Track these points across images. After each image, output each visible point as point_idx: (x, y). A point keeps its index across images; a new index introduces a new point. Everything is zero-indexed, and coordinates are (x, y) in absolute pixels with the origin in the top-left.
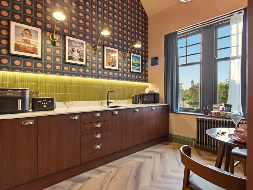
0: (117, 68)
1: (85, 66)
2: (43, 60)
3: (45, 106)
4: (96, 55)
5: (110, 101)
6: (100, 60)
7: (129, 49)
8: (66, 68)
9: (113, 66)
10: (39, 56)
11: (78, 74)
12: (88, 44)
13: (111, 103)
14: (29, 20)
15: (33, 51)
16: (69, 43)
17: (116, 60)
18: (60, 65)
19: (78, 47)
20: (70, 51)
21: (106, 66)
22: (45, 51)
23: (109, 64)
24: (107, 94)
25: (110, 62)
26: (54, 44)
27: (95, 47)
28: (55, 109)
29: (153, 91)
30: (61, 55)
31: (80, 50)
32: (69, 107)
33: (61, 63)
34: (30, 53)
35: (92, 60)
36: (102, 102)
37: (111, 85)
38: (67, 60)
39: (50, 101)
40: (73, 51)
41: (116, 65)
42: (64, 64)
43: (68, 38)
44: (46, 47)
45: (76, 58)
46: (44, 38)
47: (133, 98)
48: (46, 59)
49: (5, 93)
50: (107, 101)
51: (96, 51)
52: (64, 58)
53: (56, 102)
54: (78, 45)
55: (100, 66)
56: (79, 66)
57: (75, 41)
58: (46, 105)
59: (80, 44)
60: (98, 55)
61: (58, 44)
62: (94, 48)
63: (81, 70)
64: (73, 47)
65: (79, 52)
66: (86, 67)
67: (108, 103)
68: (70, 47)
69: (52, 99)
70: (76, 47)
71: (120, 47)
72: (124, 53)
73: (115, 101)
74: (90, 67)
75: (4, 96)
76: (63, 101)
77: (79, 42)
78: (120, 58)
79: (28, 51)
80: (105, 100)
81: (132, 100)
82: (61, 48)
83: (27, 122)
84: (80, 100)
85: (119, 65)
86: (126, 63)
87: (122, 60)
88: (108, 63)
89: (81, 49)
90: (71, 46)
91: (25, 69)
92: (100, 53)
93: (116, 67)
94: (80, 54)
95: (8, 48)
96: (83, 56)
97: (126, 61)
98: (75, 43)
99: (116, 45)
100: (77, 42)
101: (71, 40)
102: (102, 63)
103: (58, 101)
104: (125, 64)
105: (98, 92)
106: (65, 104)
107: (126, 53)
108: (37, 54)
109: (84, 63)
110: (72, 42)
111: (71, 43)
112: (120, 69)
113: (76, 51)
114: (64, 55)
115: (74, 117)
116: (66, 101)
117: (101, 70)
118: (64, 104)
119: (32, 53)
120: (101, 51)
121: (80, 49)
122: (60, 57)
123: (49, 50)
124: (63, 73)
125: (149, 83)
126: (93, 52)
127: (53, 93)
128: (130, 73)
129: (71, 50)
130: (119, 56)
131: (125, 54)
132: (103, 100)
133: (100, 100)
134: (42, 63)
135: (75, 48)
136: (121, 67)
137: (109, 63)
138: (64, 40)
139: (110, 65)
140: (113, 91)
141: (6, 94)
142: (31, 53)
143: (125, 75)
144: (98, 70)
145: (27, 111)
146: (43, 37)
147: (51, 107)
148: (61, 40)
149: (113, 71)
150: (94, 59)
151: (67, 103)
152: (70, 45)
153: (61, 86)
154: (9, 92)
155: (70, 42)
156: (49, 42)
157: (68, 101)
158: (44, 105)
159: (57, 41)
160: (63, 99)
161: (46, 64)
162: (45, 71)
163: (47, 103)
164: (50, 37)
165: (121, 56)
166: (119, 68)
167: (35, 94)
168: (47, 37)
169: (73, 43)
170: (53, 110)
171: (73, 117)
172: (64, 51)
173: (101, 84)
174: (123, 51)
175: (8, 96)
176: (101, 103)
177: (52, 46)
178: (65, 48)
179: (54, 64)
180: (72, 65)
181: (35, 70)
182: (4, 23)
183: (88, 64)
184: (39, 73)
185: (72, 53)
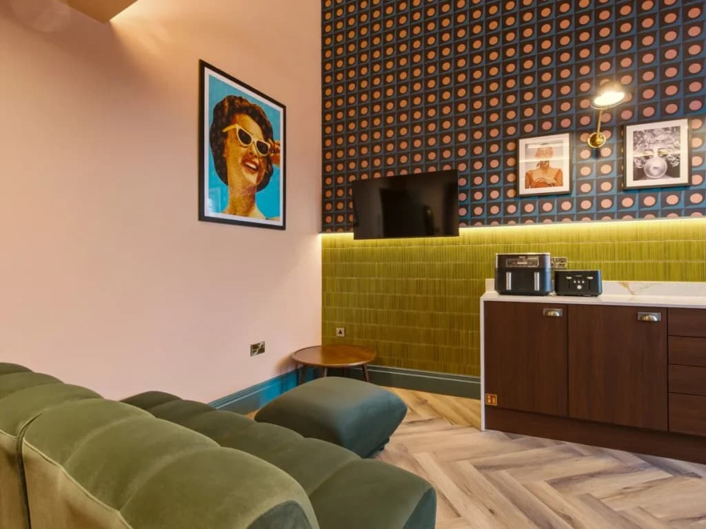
1: (685, 187)
2: (574, 195)
3: (579, 287)
8: (627, 202)
10: (565, 188)
11: (663, 212)
12: (697, 123)
14: (547, 126)
15: (554, 181)
16: (634, 140)
18: (611, 198)
19: (663, 141)
20: (639, 159)
22: (579, 175)
26: (596, 154)
28: (600, 294)
30: (614, 174)
31: (669, 148)
32: (636, 293)
33: (614, 192)
34: (550, 185)
38: (631, 182)
39: (591, 278)
42: (622, 193)
43: (630, 130)
44: (580, 167)
45: (655, 172)
46: (575, 149)
48: (579, 192)
49: (516, 262)
52: (622, 180)
53: (603, 281)
54: (661, 137)
56: (664, 190)
57: (651, 131)
58: (581, 284)
59: (669, 132)
61: (606, 152)
63: (672, 199)
64: (647, 148)
65: (664, 155)
66: (691, 188)
68: (637, 150)
69: (595, 274)
70: (654, 143)
75: (516, 266)
76: (620, 280)
77: (666, 129)
79: (545, 183)
82: (614, 157)
83: (550, 311)
84: (668, 278)
89: (672, 143)
90: (641, 145)
91: (540, 218)
94: (670, 159)
95: (516, 186)
96: (679, 161)
98: (654, 136)
100: (659, 131)
101: (640, 132)
103: (607, 279)
106: (625, 285)
108: (562, 185)
109: (683, 179)
110: (642, 137)
111: (641, 139)
113: (656, 155)
114: (622, 172)
115: (648, 315)
116: (626, 279)
118: (622, 286)
119: (554, 185)
121: (670, 146)
122: (611, 180)
123: (585, 171)
124: (619, 214)
127: (596, 262)
129: (640, 156)
134: (571, 201)
135: (651, 148)
138: (622, 138)
141: (518, 263)
145: (547, 294)
146: (573, 149)
147: (592, 288)
148: (614, 140)
151: (631, 283)
152: (637, 146)
153: (614, 244)
155: (639, 136)
156: (586, 154)
157: (633, 279)
158: (577, 284)
159: (604, 146)
160: (625, 274)
161: (580, 201)
162: (578, 215)
163: (583, 282)
164: (587, 143)
167: (558, 263)
168: (582, 145)
169: (647, 137)
170: (596, 296)
171: (645, 315)
172: (623, 163)
175: (520, 266)
177: (593, 161)
178: (623, 155)
179: (598, 198)
180: (643, 193)
181: (559, 217)
182: (510, 146)
183: (697, 180)
184: (566, 222)
185: (643, 163)
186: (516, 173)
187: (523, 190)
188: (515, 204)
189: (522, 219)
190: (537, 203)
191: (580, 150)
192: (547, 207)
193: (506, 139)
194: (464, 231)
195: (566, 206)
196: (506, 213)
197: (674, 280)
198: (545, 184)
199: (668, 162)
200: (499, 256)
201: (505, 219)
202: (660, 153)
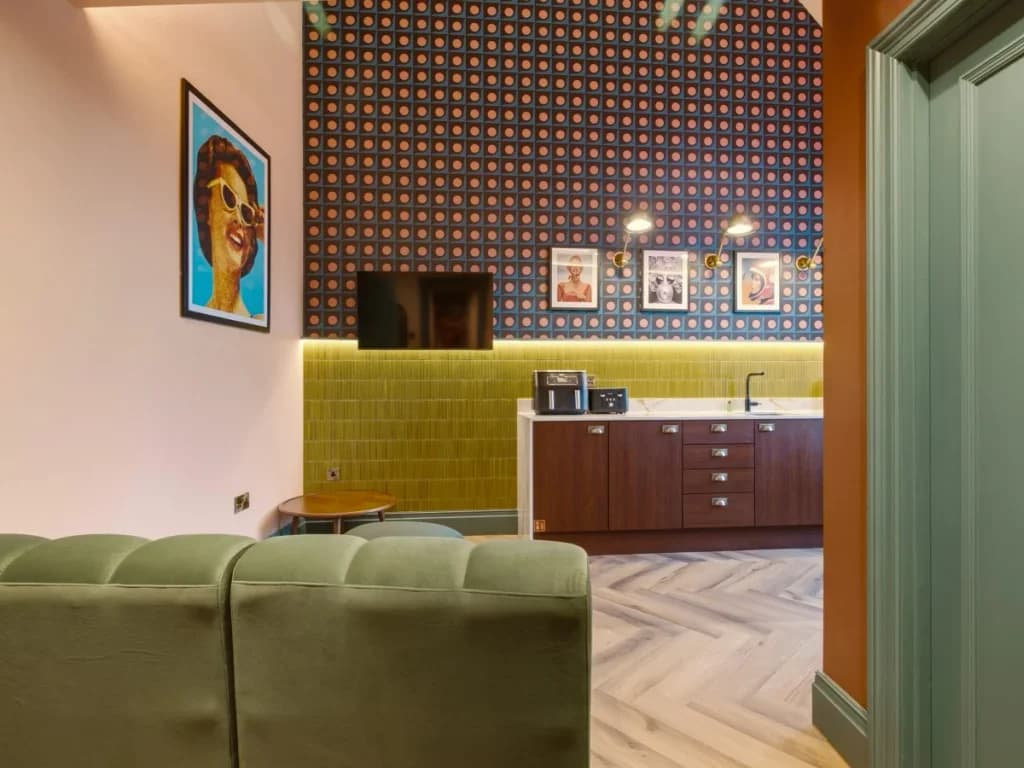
0: (775, 307)
1: (684, 312)
2: (601, 312)
3: (611, 405)
4: (715, 281)
5: (752, 399)
6: (725, 291)
7: (819, 244)
8: (644, 323)
9: (763, 302)
10: (593, 304)
11: (670, 335)
12: (694, 257)
13: (755, 404)
14: (577, 237)
15: (585, 297)
16: (649, 264)
17: (773, 284)
18: (631, 317)
19: (670, 269)
20: (653, 283)
21: (740, 307)
22: (605, 293)
23: (753, 297)
24: (744, 382)
25: (754, 292)
26: (620, 273)
27: (712, 260)
28: (627, 410)
30: (634, 296)
31: (675, 276)
32: (650, 409)
33: (633, 313)
34: (580, 300)
35: (704, 294)
36: (730, 402)
37: (755, 356)
38: (647, 305)
39: (621, 395)
40: (659, 281)
41: (772, 297)
42: (640, 314)
43: (647, 254)
44: (606, 284)
45: (665, 297)
46: (602, 266)
48: (606, 310)
50: (743, 399)
51: (713, 270)
52: (640, 301)
54: (669, 265)
55: (725, 307)
56: (671, 314)
57: (662, 258)
58: (612, 401)
59: (674, 261)
60: (719, 277)
61: (627, 272)
62: (709, 263)
63: (676, 323)
64: (659, 273)
65: (671, 281)
66: (689, 314)
67: (748, 405)
68: (651, 274)
69: (623, 392)
70: (664, 270)
71: (787, 242)
72: (799, 258)
73: (771, 401)
74: (698, 313)
75: (556, 384)
76: (639, 397)
77: (672, 258)
78: (788, 276)
80: (740, 396)
82: (634, 279)
83: (594, 428)
84: (672, 394)
85: (782, 295)
86: (806, 286)
87: (793, 281)
88: (748, 295)
89: (676, 272)
90: (654, 270)
91: (570, 334)
92: (725, 274)
93: (772, 303)
94: (675, 286)
95: (548, 300)
96: (682, 289)
97: (808, 281)
98: (664, 262)
99: (772, 242)
100: (668, 259)
101: (654, 258)
102: (729, 297)
104: (803, 292)
105: (719, 377)
106: (642, 402)
107: (806, 260)
108: (590, 301)
109: (683, 306)
110: (655, 262)
111: (655, 264)
112: (787, 308)
113: (665, 281)
114: (640, 294)
115: (670, 427)
116: (643, 397)
117: (727, 318)
118: (640, 402)
119: (583, 300)
120: (728, 269)
121: (675, 274)
122: (631, 301)
123: (611, 289)
124: (638, 334)
126: (707, 274)
129: (654, 279)
130: (783, 270)
131: (803, 262)
132: (732, 395)
133: (725, 396)
134: (598, 318)
135: (662, 274)
136: (791, 303)
137: (751, 295)
138: (640, 261)
139: (753, 300)
140: (762, 374)
141: (558, 381)
143: (803, 324)
144: (720, 319)
148: (634, 262)
149: (763, 317)
150: (709, 290)
151: (646, 400)
152: (652, 270)
153: (633, 363)
155: (653, 261)
156: (611, 272)
157: (648, 396)
158: (609, 401)
159: (627, 266)
160: (645, 392)
161: (606, 318)
162: (604, 334)
163: (614, 400)
164: (612, 261)
165: (790, 270)
166: (781, 306)
168: (608, 263)
169: (659, 263)
170: (621, 412)
171: (668, 428)
172: (640, 284)
173: (726, 355)
174: (796, 251)
175: (561, 384)
176: (727, 402)
177: (616, 279)
178: (640, 277)
179: (621, 317)
180: (656, 315)
181: (587, 334)
182: (543, 254)
183: (693, 307)
184: (594, 340)
185: (656, 287)
186: (548, 283)
187: (556, 303)
188: (548, 317)
189: (554, 334)
190: (568, 318)
191: (606, 267)
192: (577, 322)
193: (537, 246)
194: (498, 344)
195: (594, 322)
196: (538, 325)
198: (576, 299)
199: (674, 289)
200: (538, 373)
201: (536, 334)
202: (668, 280)
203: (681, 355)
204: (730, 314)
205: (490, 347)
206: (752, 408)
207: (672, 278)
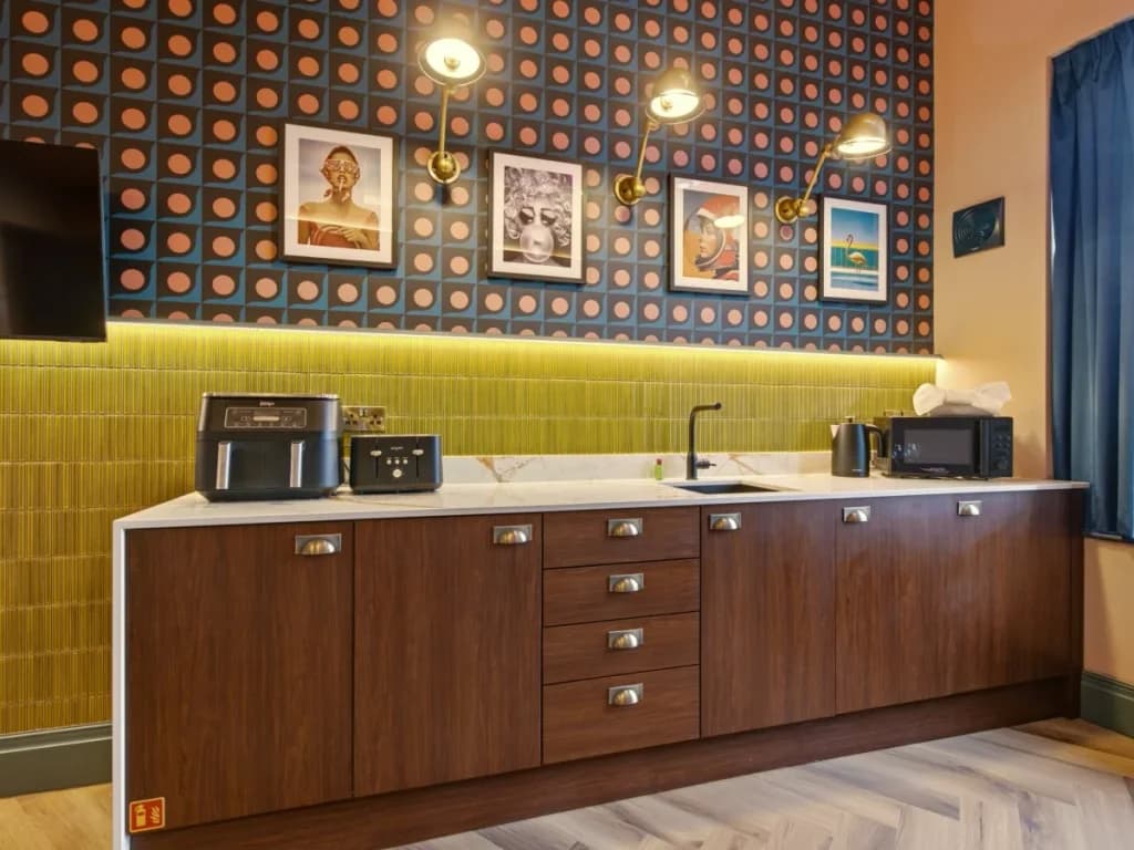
0: (741, 285)
1: (577, 285)
2: (401, 273)
3: (397, 473)
4: (634, 228)
5: (700, 456)
6: (653, 248)
7: (812, 178)
8: (494, 302)
9: (720, 274)
10: (383, 255)
11: (546, 327)
12: (594, 178)
13: (706, 465)
14: (348, 109)
15: (363, 238)
16: (506, 184)
17: (737, 244)
18: (467, 289)
19: (548, 196)
20: (512, 221)
21: (681, 280)
22: (412, 234)
23: (702, 264)
24: (687, 421)
25: (704, 255)
26: (443, 195)
27: (628, 185)
28: (439, 486)
29: (968, 405)
30: (473, 244)
31: (557, 211)
32: (503, 478)
33: (473, 279)
34: (352, 245)
35: (612, 252)
36: (659, 462)
37: (705, 375)
38: (500, 265)
39: (420, 452)
40: (525, 219)
41: (737, 268)
42: (485, 282)
43: (501, 161)
44: (413, 215)
45: (536, 251)
46: (404, 177)
47: (835, 444)
48: (411, 269)
49: (252, 415)
50: (685, 454)
51: (630, 207)
52: (487, 257)
53: (444, 457)
54: (546, 188)
55: (652, 280)
56: (549, 286)
57: (532, 172)
58: (401, 466)
59: (557, 181)
60: (643, 224)
61: (460, 195)
62: (623, 191)
63: (560, 305)
64: (525, 203)
65: (549, 222)
66: (586, 289)
67: (693, 466)
68: (509, 203)
69: (428, 443)
70: (535, 197)
71: (761, 170)
72: (780, 201)
73: (733, 458)
74: (603, 289)
75: (248, 426)
76: (479, 453)
77: (553, 175)
78: (761, 229)
79: (345, 239)
80: (677, 450)
81: (830, 452)
82: (473, 210)
83: (315, 540)
84: (552, 448)
85: (751, 265)
86: (791, 252)
87: (770, 242)
88: (694, 259)
89: (560, 204)
90: (516, 195)
91: (332, 316)
92: (652, 217)
93: (736, 278)
94: (557, 231)
96: (570, 238)
97: (795, 244)
98: (536, 183)
99: (735, 166)
100: (543, 176)
101: (515, 170)
102: (660, 262)
103: (452, 452)
104: (786, 261)
105: (640, 414)
106: (489, 464)
107: (792, 202)
108: (377, 248)
109: (574, 272)
110: (518, 180)
111: (516, 183)
112: (761, 289)
113: (538, 220)
114: (487, 242)
115: (511, 531)
116: (491, 453)
117: (657, 302)
118: (482, 465)
119: (361, 246)
120: (659, 208)
121: (558, 207)
122: (467, 255)
123: (423, 227)
124: (481, 323)
125: (940, 356)
126: (620, 212)
127: (439, 418)
128: (816, 305)
129: (514, 214)
130: (752, 223)
131: (787, 206)
132: (665, 448)
133: (651, 449)
134: (394, 286)
135: (531, 205)
136: (766, 279)
137: (700, 261)
138: (487, 172)
139: (702, 269)
140: (718, 407)
141: (256, 419)
142: (355, 247)
143: (786, 320)
144: (644, 302)
145: (328, 494)
146: (400, 173)
147: (423, 477)
148: (472, 176)
149: (720, 303)
150: (622, 246)
151: (497, 459)
152: (510, 195)
153: (471, 382)
154: (267, 412)
155: (513, 176)
156: (424, 192)
157: (501, 450)
158: (394, 466)
159: (457, 182)
160: (486, 443)
161: (413, 287)
162: (409, 319)
163: (405, 462)
164: (426, 168)
165: (766, 220)
166: (752, 281)
167: (368, 420)
168: (416, 171)
169: (525, 182)
170: (432, 491)
171: (506, 532)
172: (487, 223)
173: (653, 372)
174: (776, 189)
175: (260, 426)
176: (655, 463)
177: (436, 207)
178: (488, 208)
179: (445, 286)
181: (371, 318)
182: (265, 135)
183: (593, 276)
184: (385, 331)
185: (519, 230)
186: (277, 201)
187: (293, 247)
188: (276, 277)
189: (292, 314)
190: (325, 281)
191: (414, 180)
192: (347, 292)
193: (252, 119)
195: (386, 295)
196: (252, 294)
197: (562, 452)
198: (341, 240)
199: (555, 236)
200: (211, 399)
201: (249, 311)
202: (543, 217)
203: (568, 369)
204: (660, 293)
205: (100, 336)
206: (699, 471)
207: (550, 214)
